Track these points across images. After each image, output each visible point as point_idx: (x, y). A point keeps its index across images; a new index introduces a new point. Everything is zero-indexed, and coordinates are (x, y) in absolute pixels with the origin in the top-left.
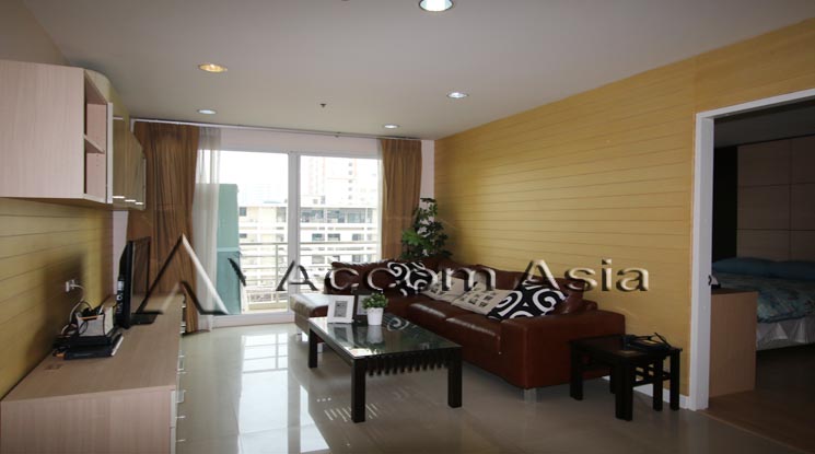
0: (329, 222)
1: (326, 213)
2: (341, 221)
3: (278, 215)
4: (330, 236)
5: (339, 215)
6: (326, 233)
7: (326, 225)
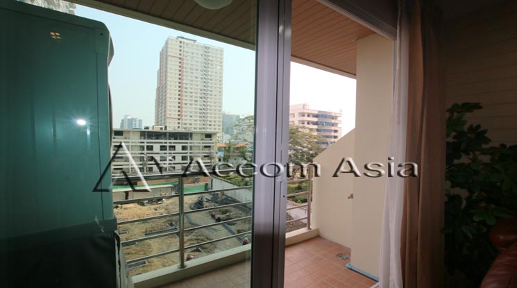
0: (169, 139)
1: (168, 134)
2: (176, 139)
3: (141, 135)
4: (170, 146)
5: (175, 136)
6: (168, 145)
7: (168, 141)
